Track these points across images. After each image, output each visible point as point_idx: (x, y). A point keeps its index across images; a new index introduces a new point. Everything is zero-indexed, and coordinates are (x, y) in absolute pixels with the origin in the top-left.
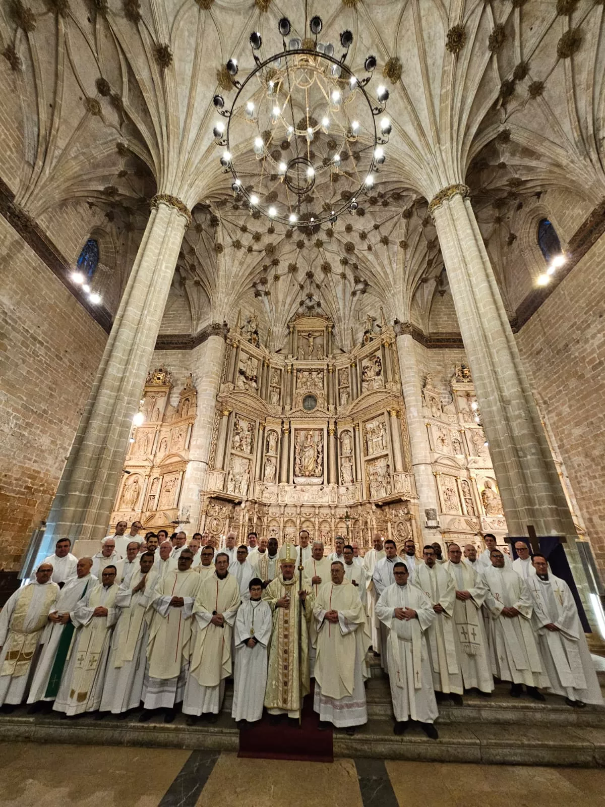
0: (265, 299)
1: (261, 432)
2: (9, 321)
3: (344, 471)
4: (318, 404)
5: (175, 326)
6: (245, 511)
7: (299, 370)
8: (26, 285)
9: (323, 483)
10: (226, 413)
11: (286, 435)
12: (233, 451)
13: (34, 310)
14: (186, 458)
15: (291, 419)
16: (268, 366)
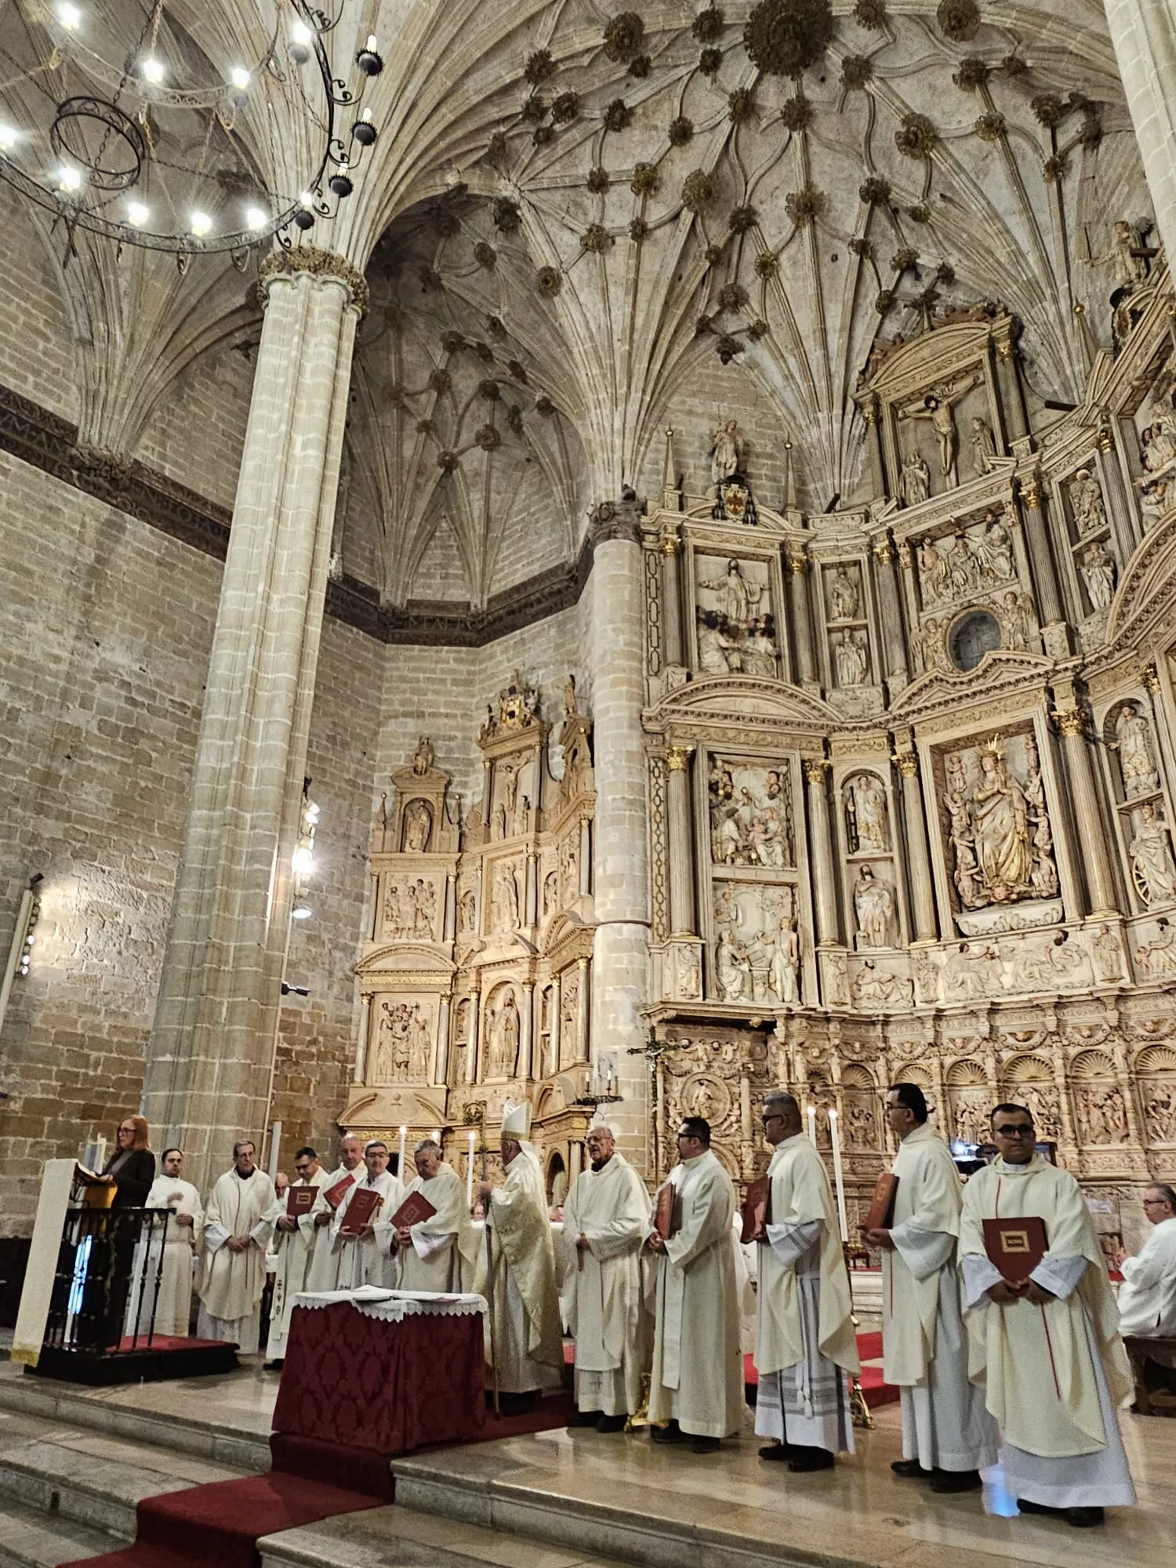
0: (758, 351)
1: (816, 790)
2: (139, 698)
3: (1140, 860)
4: (1005, 636)
5: (531, 553)
6: (793, 1046)
7: (914, 544)
8: (152, 608)
9: (1063, 920)
10: (676, 762)
11: (909, 778)
12: (722, 872)
13: (183, 654)
14: (587, 919)
15: (912, 720)
16: (807, 569)
